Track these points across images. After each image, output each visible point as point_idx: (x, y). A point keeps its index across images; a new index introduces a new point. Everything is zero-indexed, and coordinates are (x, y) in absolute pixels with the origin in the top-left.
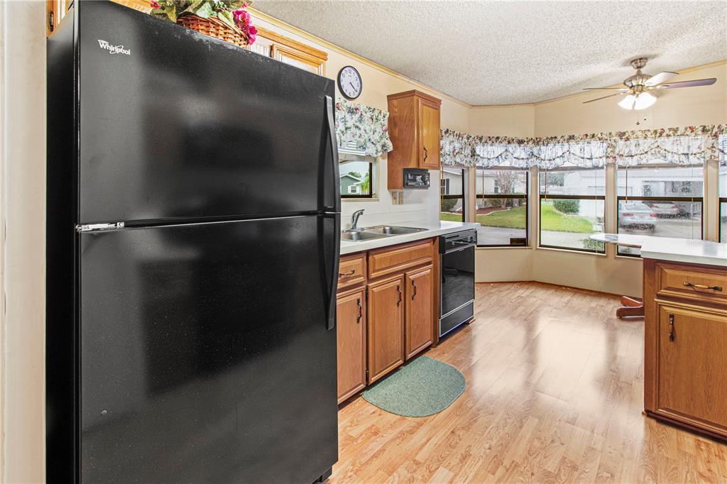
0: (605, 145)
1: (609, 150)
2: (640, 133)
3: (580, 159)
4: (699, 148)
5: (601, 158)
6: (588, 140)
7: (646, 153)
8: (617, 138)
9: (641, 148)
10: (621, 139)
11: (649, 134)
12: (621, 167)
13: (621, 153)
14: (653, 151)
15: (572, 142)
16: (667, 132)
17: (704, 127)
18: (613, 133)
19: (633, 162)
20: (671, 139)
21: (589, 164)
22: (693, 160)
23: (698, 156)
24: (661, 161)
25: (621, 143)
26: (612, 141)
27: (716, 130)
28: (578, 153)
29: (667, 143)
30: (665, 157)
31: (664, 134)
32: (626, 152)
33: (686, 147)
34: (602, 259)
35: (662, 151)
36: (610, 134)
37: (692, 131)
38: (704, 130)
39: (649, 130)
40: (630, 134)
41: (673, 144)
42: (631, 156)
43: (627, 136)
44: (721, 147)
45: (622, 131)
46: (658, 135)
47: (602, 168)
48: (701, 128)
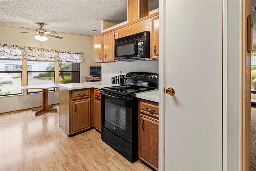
0: (22, 51)
1: (24, 53)
2: (36, 49)
3: (10, 55)
4: (54, 56)
5: (20, 56)
6: (14, 47)
7: (39, 56)
8: (28, 49)
9: (37, 54)
10: (29, 49)
11: (39, 49)
12: (29, 60)
13: (29, 55)
14: (41, 55)
15: (5, 47)
16: (45, 50)
17: (56, 50)
18: (26, 47)
19: (34, 59)
20: (47, 52)
21: (15, 58)
22: (53, 60)
23: (54, 58)
24: (44, 59)
25: (29, 51)
26: (25, 50)
27: (58, 51)
28: (9, 52)
29: (46, 53)
30: (45, 58)
31: (44, 50)
32: (31, 55)
33: (51, 55)
35: (44, 56)
36: (25, 47)
37: (52, 51)
38: (56, 51)
39: (39, 48)
40: (33, 48)
41: (47, 54)
42: (33, 56)
43: (31, 48)
44: (60, 57)
45: (30, 47)
46: (43, 50)
47: (21, 60)
48: (55, 50)
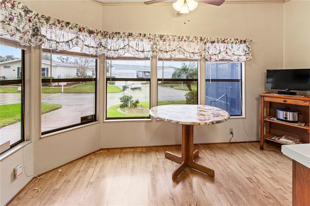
0: (152, 43)
1: (154, 46)
2: (171, 37)
3: (136, 51)
4: (199, 50)
5: (149, 51)
6: (141, 38)
7: (174, 50)
8: (159, 39)
9: (172, 47)
10: (161, 40)
11: (176, 38)
12: (160, 59)
13: (161, 49)
14: (178, 49)
15: (131, 38)
16: (185, 38)
17: (201, 38)
18: (157, 35)
19: (167, 56)
20: (187, 43)
21: (142, 55)
22: (197, 57)
23: (198, 54)
24: (182, 56)
25: (161, 42)
26: (156, 40)
27: (206, 40)
28: (134, 46)
29: (185, 45)
30: (184, 54)
31: (183, 40)
32: (164, 49)
33: (193, 48)
34: (149, 123)
35: (183, 50)
36: (155, 35)
37: (196, 40)
38: (201, 40)
39: (176, 36)
40: (166, 36)
41: (187, 46)
42: (167, 52)
43: (164, 38)
44: (208, 50)
45: (162, 34)
46: (180, 40)
47: (149, 59)
48: (200, 38)
